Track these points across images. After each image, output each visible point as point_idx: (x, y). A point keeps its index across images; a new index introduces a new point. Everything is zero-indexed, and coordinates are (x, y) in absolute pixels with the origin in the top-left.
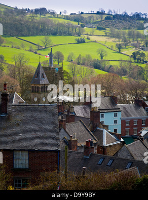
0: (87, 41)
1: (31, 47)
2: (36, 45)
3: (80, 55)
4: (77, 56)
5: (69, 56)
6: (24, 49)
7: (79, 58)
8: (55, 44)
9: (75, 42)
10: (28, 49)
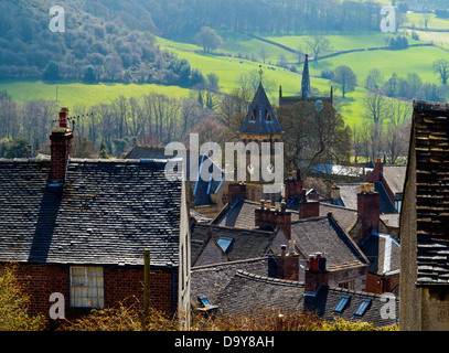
0: (411, 42)
1: (282, 57)
2: (293, 51)
3: (394, 75)
4: (387, 78)
5: (369, 77)
6: (267, 60)
7: (392, 82)
8: (339, 50)
9: (384, 46)
10: (275, 61)
